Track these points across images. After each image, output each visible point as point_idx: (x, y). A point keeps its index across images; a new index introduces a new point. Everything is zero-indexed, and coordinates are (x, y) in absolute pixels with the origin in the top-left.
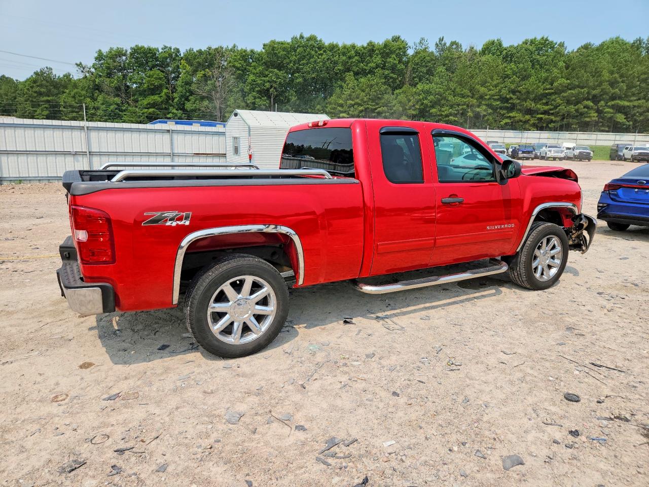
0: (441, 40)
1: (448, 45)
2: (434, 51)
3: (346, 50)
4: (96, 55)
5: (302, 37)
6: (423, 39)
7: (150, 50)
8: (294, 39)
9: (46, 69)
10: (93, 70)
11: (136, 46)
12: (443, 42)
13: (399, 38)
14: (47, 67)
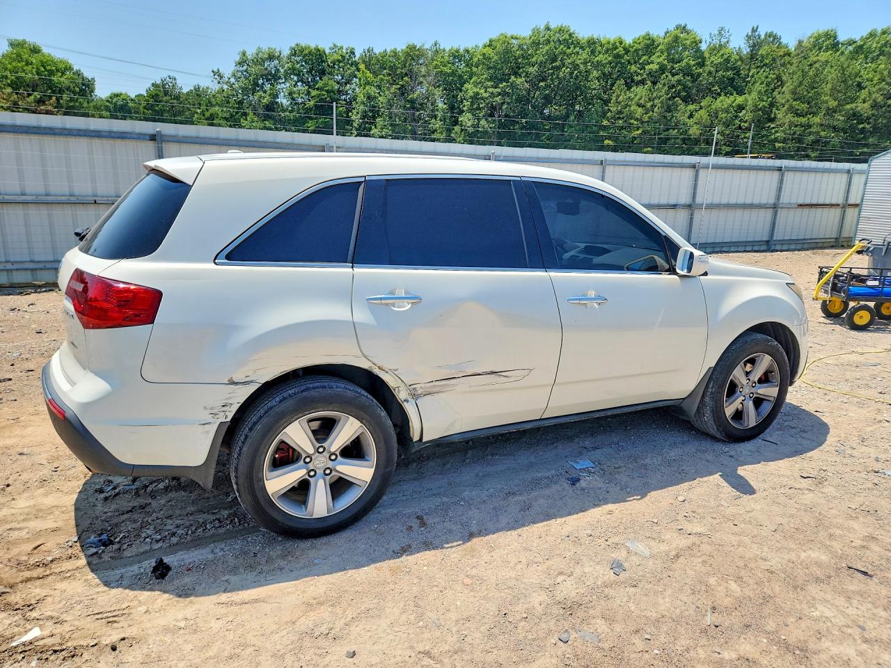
0: (754, 30)
1: (763, 37)
2: (743, 46)
3: (612, 48)
4: (238, 58)
5: (548, 29)
6: (722, 29)
7: (319, 50)
8: (536, 31)
9: (168, 78)
10: (232, 80)
11: (297, 45)
12: (757, 33)
13: (685, 27)
14: (169, 77)
